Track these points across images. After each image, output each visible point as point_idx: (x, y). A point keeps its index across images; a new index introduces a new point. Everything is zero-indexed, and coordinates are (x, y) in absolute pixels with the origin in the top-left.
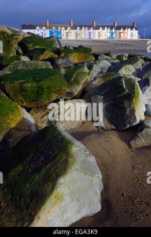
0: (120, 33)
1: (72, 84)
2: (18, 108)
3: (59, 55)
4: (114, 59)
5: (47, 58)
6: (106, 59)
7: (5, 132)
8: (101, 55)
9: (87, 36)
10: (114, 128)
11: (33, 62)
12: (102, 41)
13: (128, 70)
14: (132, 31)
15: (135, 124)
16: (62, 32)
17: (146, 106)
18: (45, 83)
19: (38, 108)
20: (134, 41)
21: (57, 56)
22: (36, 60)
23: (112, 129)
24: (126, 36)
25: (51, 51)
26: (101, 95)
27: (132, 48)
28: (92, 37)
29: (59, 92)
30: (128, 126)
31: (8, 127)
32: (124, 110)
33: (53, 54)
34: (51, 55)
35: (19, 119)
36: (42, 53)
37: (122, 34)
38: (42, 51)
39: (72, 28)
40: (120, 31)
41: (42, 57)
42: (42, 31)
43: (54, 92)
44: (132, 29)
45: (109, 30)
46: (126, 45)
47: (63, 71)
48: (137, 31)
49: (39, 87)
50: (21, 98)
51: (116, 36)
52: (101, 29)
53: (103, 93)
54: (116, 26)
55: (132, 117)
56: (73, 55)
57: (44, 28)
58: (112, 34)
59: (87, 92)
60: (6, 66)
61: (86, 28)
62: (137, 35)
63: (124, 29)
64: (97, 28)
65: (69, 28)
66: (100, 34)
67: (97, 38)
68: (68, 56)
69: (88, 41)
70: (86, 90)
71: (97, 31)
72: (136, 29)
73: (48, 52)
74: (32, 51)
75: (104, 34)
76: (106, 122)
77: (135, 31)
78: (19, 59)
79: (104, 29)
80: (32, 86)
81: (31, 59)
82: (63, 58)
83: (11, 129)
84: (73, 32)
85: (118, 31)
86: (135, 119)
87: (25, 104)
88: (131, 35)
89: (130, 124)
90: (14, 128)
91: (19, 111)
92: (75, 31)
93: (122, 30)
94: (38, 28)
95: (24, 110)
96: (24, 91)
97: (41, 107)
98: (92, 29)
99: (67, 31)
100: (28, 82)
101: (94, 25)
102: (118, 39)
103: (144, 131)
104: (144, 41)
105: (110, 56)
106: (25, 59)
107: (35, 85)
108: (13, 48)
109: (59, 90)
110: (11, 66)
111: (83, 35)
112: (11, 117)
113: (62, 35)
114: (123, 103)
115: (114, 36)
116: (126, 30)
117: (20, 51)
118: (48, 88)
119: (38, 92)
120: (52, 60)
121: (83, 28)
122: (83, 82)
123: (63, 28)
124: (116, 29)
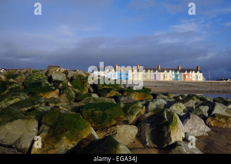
0: (185, 75)
1: (128, 114)
2: (89, 126)
3: (123, 94)
4: (170, 99)
5: (112, 95)
6: (163, 98)
7: (79, 140)
8: (158, 95)
9: (152, 78)
10: (156, 146)
11: (101, 98)
12: (167, 82)
13: (178, 107)
14: (196, 74)
15: (170, 143)
17: (185, 133)
18: (108, 112)
19: (102, 130)
20: (199, 83)
21: (120, 94)
22: (104, 97)
23: (155, 148)
24: (191, 78)
25: (116, 90)
26: (149, 123)
27: (196, 89)
28: (157, 79)
29: (118, 119)
30: (166, 145)
31: (81, 138)
32: (164, 133)
33: (117, 93)
34: (116, 94)
35: (89, 133)
36: (109, 92)
37: (187, 76)
38: (109, 90)
40: (184, 74)
41: (108, 95)
43: (114, 119)
44: (196, 72)
45: (173, 73)
46: (191, 86)
47: (122, 105)
48: (202, 74)
49: (104, 114)
50: (91, 120)
51: (181, 78)
52: (165, 71)
53: (150, 122)
54: (180, 69)
55: (169, 138)
56: (135, 94)
58: (177, 76)
59: (140, 122)
60: (81, 100)
61: (152, 71)
62: (202, 77)
63: (189, 72)
64: (162, 71)
66: (166, 75)
67: (162, 79)
68: (130, 95)
69: (153, 82)
70: (140, 120)
71: (162, 74)
72: (200, 72)
73: (113, 91)
74: (101, 90)
75: (169, 76)
76: (151, 143)
77: (200, 74)
78: (91, 96)
79: (168, 72)
80: (99, 113)
81: (100, 96)
82: (125, 96)
83: (84, 139)
85: (183, 74)
86: (171, 139)
87: (93, 125)
88: (196, 77)
89: (167, 143)
90: (85, 139)
91: (89, 128)
93: (186, 73)
95: (93, 129)
96: (94, 116)
97: (104, 129)
98: (157, 71)
100: (97, 110)
101: (159, 69)
102: (183, 80)
103: (176, 148)
104: (210, 82)
105: (168, 96)
106: (95, 96)
107: (101, 112)
108: (86, 87)
109: (118, 118)
110: (84, 101)
111: (149, 76)
112: (84, 131)
114: (163, 128)
115: (179, 78)
116: (190, 72)
117: (92, 90)
118: (110, 115)
119: (103, 117)
120: (116, 98)
121: (149, 71)
122: (136, 114)
124: (181, 72)
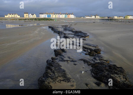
9: (58, 17)
39: (54, 14)
57: (46, 14)
58: (66, 16)
71: (61, 15)
84: (54, 15)
94: (44, 14)
124: (67, 14)
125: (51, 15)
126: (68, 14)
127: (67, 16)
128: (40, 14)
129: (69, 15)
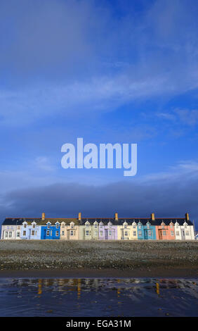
0: (160, 230)
9: (102, 235)
14: (182, 227)
16: (62, 229)
24: (172, 235)
28: (111, 238)
37: (164, 232)
39: (78, 223)
40: (160, 227)
42: (31, 227)
44: (181, 224)
45: (140, 227)
48: (192, 227)
52: (125, 223)
54: (153, 219)
57: (34, 223)
58: (145, 230)
61: (101, 223)
62: (193, 233)
63: (167, 224)
65: (72, 223)
66: (125, 231)
67: (119, 237)
69: (104, 243)
71: (119, 228)
72: (190, 223)
75: (131, 232)
77: (188, 227)
85: (157, 228)
88: (182, 233)
92: (82, 227)
94: (25, 223)
98: (109, 224)
99: (69, 227)
102: (158, 239)
111: (95, 233)
113: (61, 233)
115: (150, 234)
116: (171, 225)
121: (95, 223)
123: (63, 223)
124: (153, 223)
125: (64, 229)
126: (158, 222)
127: (155, 234)
128: (9, 222)
129: (163, 226)
